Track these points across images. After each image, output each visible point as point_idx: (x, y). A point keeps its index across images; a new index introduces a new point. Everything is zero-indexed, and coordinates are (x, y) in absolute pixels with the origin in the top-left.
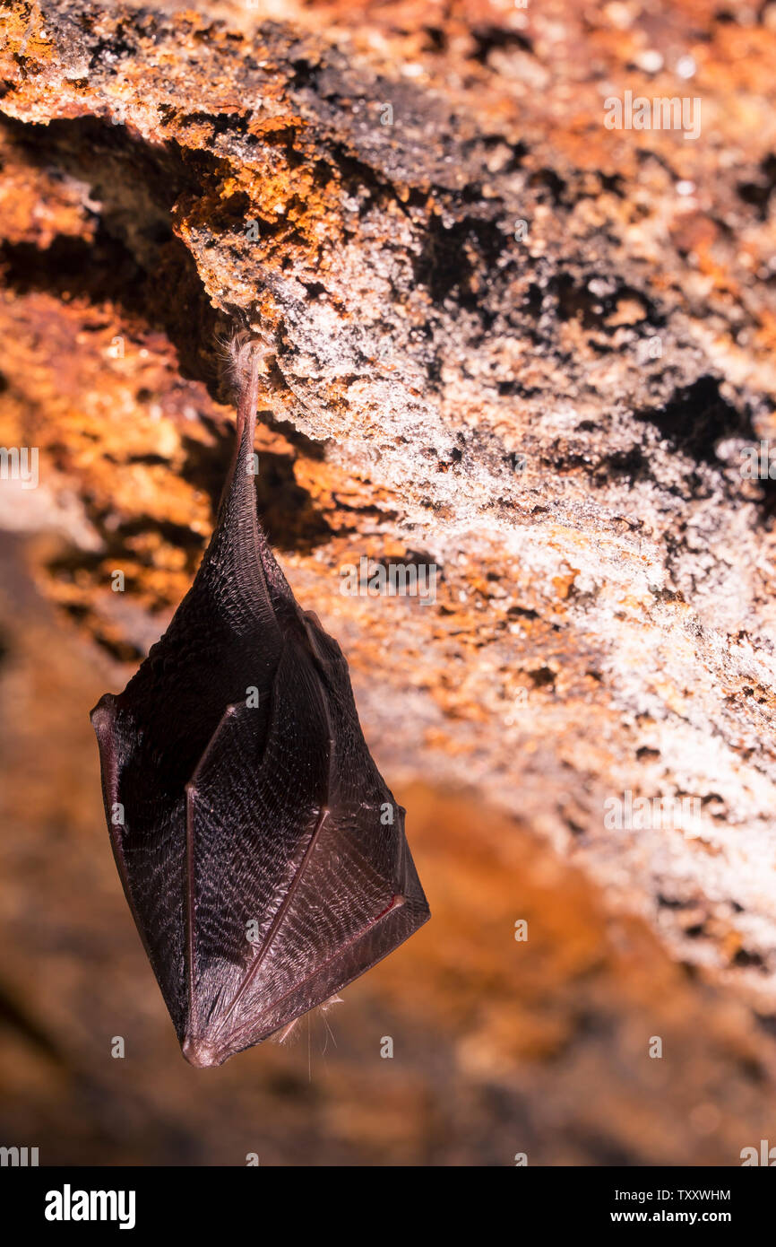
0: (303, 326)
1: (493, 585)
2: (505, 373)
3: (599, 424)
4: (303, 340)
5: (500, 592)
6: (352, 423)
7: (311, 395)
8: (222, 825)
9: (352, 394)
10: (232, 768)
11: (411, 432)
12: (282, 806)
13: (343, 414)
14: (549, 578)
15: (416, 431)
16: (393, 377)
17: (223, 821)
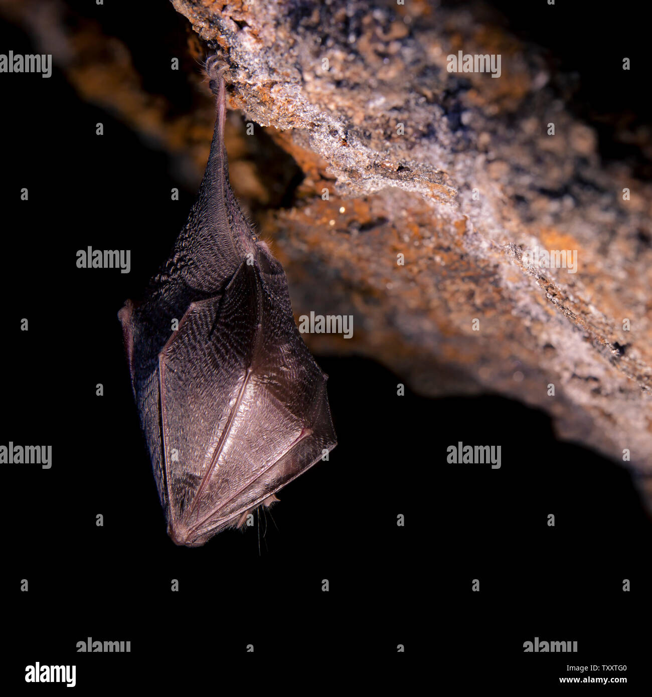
0: (237, 49)
1: (422, 230)
2: (337, 73)
3: (404, 107)
4: (239, 58)
5: (427, 234)
6: (278, 114)
7: (249, 96)
8: (182, 380)
9: (274, 93)
10: (191, 344)
11: (315, 119)
12: (223, 367)
13: (271, 107)
14: (453, 223)
15: (318, 118)
16: (293, 81)
17: (183, 378)
